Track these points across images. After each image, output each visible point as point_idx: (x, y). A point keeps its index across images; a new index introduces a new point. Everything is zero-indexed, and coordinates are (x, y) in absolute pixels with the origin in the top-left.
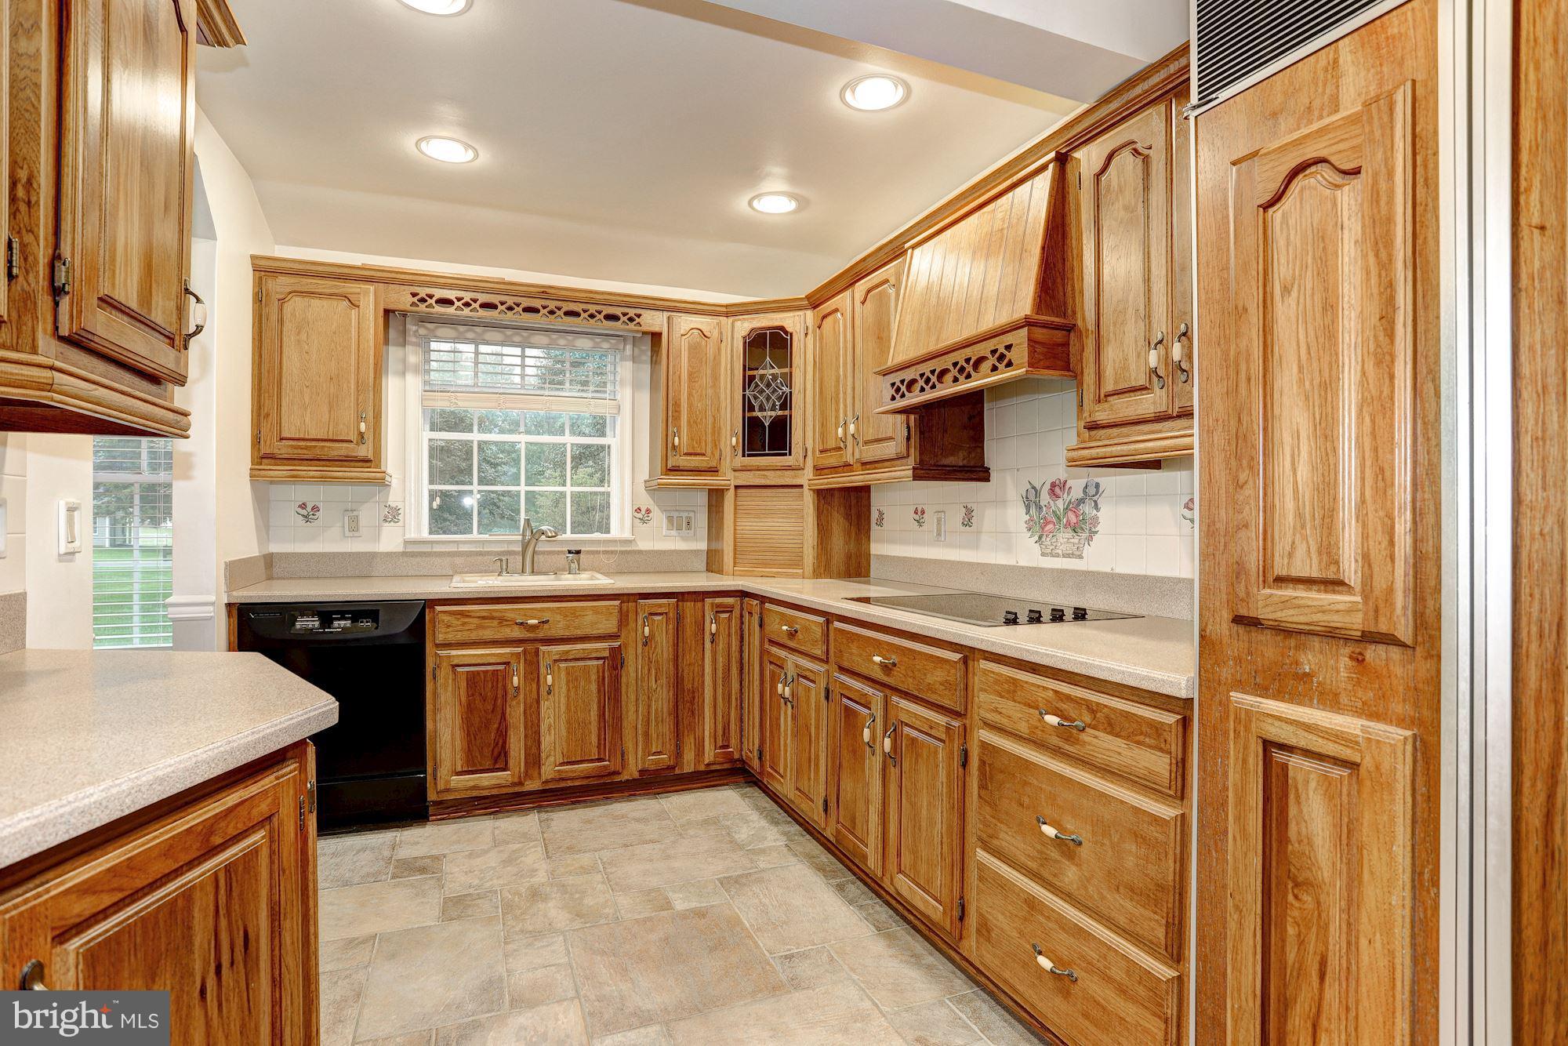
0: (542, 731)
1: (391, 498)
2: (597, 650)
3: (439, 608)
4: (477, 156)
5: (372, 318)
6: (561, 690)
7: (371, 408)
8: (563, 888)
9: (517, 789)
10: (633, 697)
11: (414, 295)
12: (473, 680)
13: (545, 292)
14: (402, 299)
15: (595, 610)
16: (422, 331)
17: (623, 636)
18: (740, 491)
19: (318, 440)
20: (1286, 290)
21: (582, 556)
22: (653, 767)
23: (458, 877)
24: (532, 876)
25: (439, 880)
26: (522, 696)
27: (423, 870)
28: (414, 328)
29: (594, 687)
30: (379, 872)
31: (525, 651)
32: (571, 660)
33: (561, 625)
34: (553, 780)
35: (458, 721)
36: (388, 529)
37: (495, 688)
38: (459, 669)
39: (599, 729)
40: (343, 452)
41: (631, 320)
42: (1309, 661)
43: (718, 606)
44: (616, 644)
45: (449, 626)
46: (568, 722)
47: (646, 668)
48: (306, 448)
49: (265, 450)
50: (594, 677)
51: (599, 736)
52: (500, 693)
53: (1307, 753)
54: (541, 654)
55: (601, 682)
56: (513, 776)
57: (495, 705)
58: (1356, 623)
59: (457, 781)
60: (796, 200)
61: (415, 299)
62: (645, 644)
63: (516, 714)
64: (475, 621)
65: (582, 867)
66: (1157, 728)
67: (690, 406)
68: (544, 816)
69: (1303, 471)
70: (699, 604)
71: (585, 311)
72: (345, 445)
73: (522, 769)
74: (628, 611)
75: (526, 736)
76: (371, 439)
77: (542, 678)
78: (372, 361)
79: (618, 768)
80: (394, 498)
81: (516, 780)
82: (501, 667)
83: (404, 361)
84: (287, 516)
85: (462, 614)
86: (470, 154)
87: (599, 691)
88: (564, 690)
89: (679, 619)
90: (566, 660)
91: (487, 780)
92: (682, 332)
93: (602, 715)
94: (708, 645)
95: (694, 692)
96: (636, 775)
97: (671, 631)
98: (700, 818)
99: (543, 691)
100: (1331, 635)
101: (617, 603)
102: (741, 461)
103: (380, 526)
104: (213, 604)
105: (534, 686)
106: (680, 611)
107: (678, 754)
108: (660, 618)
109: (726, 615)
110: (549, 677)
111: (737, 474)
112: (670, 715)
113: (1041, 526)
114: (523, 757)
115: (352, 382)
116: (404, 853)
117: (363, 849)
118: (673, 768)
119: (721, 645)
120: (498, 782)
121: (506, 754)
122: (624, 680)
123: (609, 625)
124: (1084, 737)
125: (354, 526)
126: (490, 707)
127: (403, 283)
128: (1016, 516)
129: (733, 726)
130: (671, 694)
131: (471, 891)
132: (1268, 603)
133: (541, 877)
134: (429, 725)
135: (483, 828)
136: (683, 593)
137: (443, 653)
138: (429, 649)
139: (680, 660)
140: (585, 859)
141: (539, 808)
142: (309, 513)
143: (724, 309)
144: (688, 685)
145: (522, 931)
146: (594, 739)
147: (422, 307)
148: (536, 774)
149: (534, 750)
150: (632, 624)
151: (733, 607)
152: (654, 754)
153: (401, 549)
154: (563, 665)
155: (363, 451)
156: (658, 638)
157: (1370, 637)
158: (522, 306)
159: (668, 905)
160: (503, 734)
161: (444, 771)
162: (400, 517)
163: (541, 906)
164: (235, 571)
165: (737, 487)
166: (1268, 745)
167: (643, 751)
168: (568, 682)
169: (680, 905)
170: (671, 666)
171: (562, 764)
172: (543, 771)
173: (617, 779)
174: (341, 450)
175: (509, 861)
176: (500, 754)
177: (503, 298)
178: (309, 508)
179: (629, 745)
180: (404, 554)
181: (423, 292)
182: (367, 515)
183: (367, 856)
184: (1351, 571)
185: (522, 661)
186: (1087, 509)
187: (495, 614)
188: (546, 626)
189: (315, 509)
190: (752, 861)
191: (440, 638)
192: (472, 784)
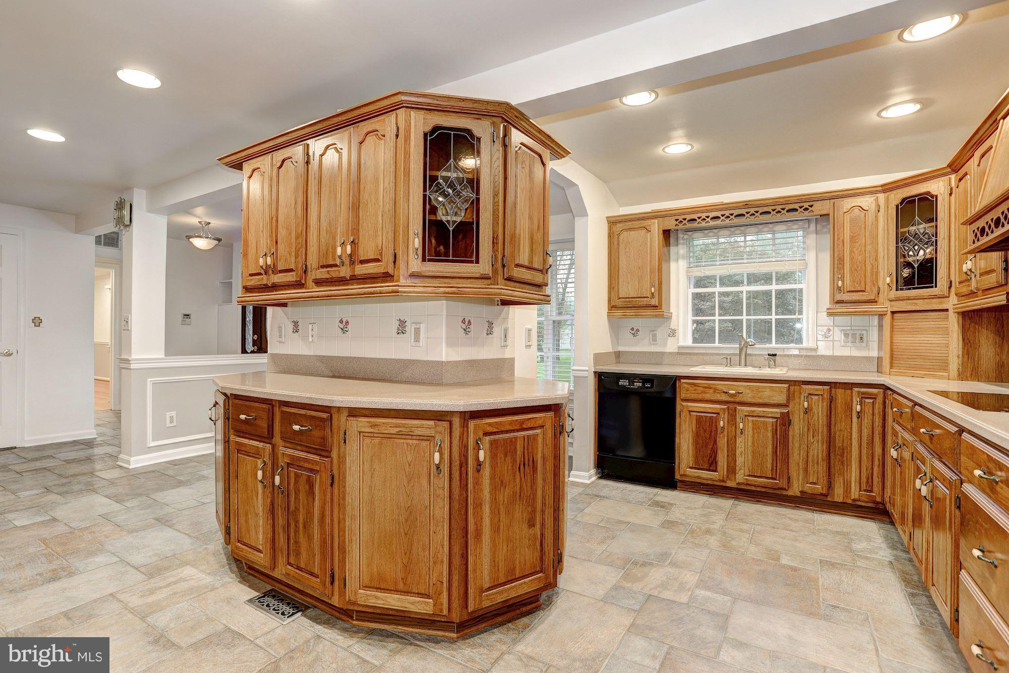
0: (737, 455)
1: (672, 325)
2: (772, 412)
3: (683, 381)
4: (693, 147)
5: (657, 236)
6: (749, 432)
7: (657, 280)
8: (724, 533)
9: (722, 484)
10: (797, 445)
11: (677, 220)
12: (699, 419)
13: (747, 204)
14: (670, 224)
15: (771, 388)
16: (686, 237)
17: (791, 405)
18: (896, 315)
19: (634, 298)
21: (777, 357)
22: (810, 491)
23: (675, 514)
24: (711, 524)
25: (668, 512)
26: (726, 433)
27: (663, 507)
28: (682, 236)
29: (770, 435)
30: (644, 502)
31: (728, 408)
32: (755, 416)
33: (749, 395)
34: (743, 484)
35: (691, 441)
36: (671, 340)
37: (711, 425)
38: (692, 413)
39: (773, 460)
40: (645, 303)
41: (806, 209)
43: (863, 393)
44: (786, 411)
45: (687, 390)
46: (753, 452)
47: (806, 428)
48: (629, 302)
49: (613, 304)
50: (770, 429)
51: (772, 464)
52: (714, 429)
54: (737, 411)
55: (775, 432)
56: (719, 476)
57: (710, 435)
59: (690, 472)
60: (921, 103)
61: (677, 222)
62: (806, 412)
63: (722, 442)
64: (701, 389)
65: (741, 529)
67: (852, 259)
68: (737, 502)
70: (849, 392)
71: (773, 210)
72: (646, 299)
73: (725, 473)
74: (794, 391)
75: (728, 456)
76: (657, 295)
77: (737, 424)
78: (657, 257)
79: (785, 486)
80: (673, 325)
81: (721, 478)
82: (715, 415)
83: (678, 253)
84: (627, 334)
85: (694, 384)
86: (689, 147)
87: (773, 437)
88: (751, 433)
89: (832, 400)
90: (753, 416)
91: (705, 474)
92: (845, 211)
93: (775, 452)
94: (855, 419)
95: (843, 449)
96: (799, 494)
97: (825, 407)
98: (835, 529)
99: (738, 432)
101: (786, 386)
102: (894, 294)
103: (667, 339)
104: (587, 371)
105: (734, 428)
106: (833, 395)
107: (830, 486)
108: (816, 397)
109: (871, 401)
110: (741, 424)
111: (893, 303)
112: (823, 460)
114: (725, 466)
115: (648, 268)
116: (658, 498)
117: (642, 492)
118: (826, 496)
119: (866, 421)
120: (711, 477)
121: (716, 463)
122: (791, 433)
123: (781, 398)
125: (654, 339)
126: (708, 436)
127: (671, 216)
129: (875, 479)
130: (825, 447)
131: (679, 521)
133: (716, 526)
134: (677, 440)
135: (701, 500)
136: (835, 383)
137: (685, 404)
138: (678, 401)
139: (832, 427)
140: (745, 526)
141: (736, 498)
142: (635, 332)
143: (880, 188)
144: (839, 444)
145: (692, 542)
146: (769, 466)
147: (681, 226)
148: (733, 478)
149: (732, 464)
150: (797, 400)
151: (876, 395)
152: (811, 483)
153: (676, 351)
154: (750, 419)
155: (654, 302)
156: (815, 410)
158: (734, 215)
159: (778, 559)
160: (714, 452)
161: (683, 465)
162: (676, 334)
163: (708, 536)
164: (598, 357)
165: (893, 313)
167: (803, 480)
168: (753, 429)
169: (785, 561)
170: (825, 430)
171: (749, 476)
172: (737, 476)
173: (784, 493)
174: (644, 301)
175: (704, 515)
176: (712, 462)
177: (723, 213)
178: (635, 331)
179: (793, 473)
180: (678, 353)
181: (681, 218)
182: (660, 333)
183: (643, 495)
185: (726, 413)
187: (711, 386)
188: (741, 395)
189: (638, 330)
190: (853, 560)
191: (683, 396)
192: (697, 475)
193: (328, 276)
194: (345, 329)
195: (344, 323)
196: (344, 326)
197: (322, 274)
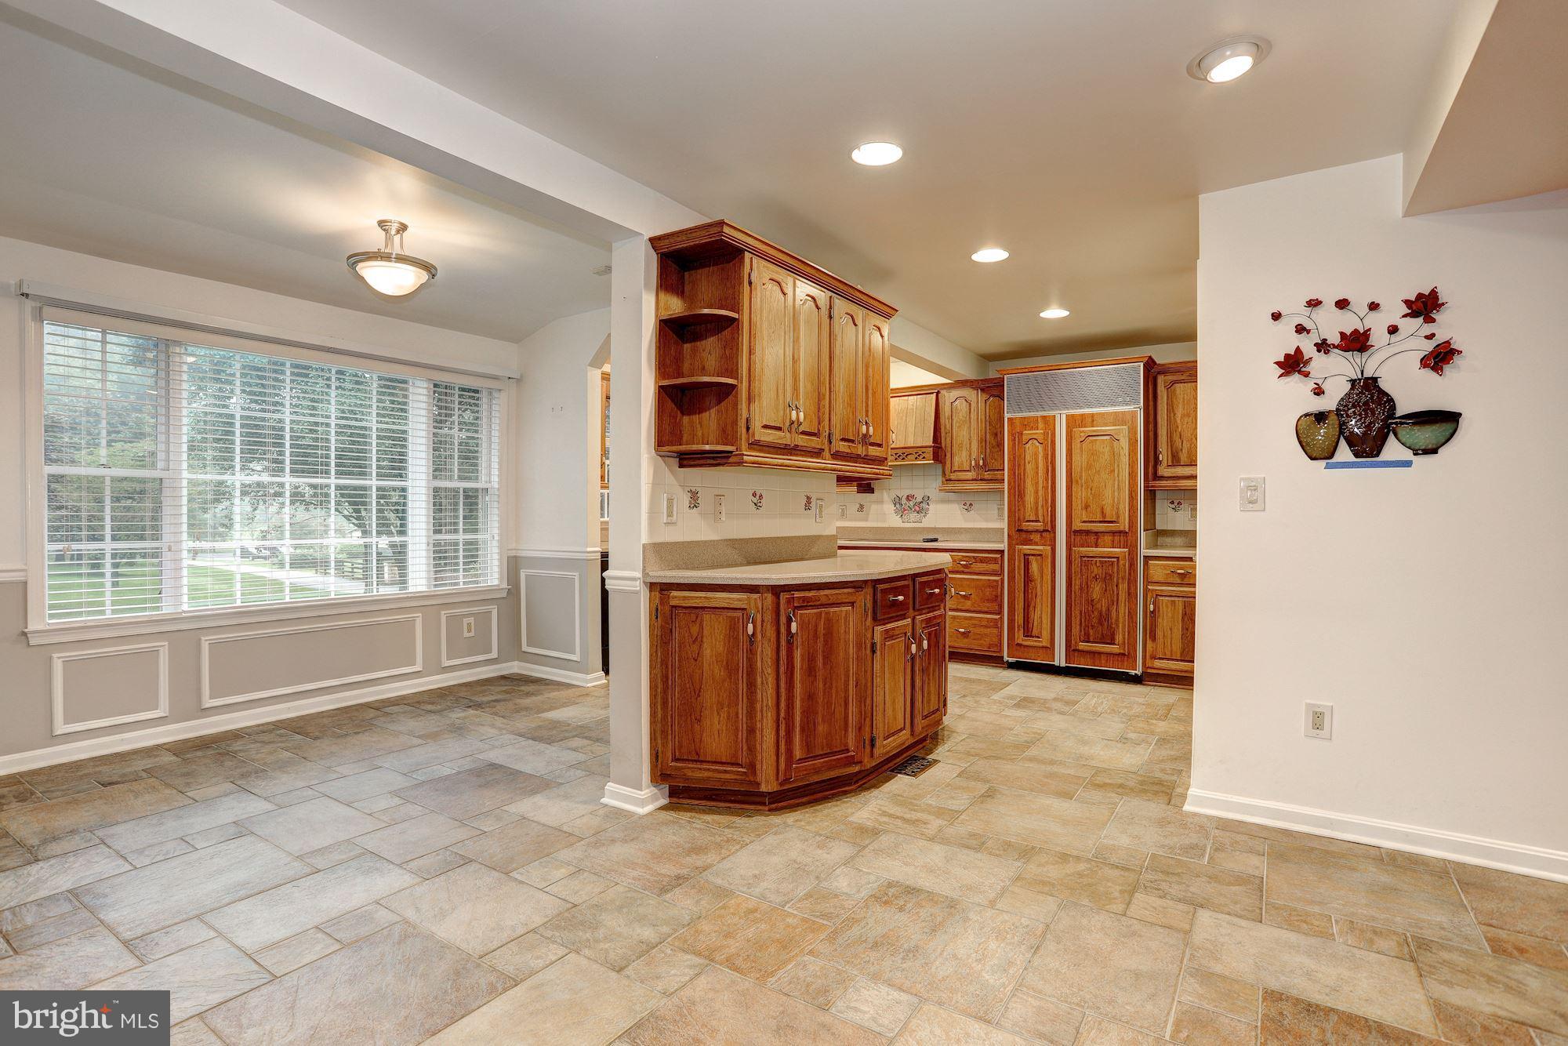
20: (1029, 463)
42: (1032, 537)
53: (1033, 555)
58: (1042, 528)
66: (996, 559)
69: (1032, 499)
100: (1037, 531)
113: (902, 511)
124: (972, 566)
128: (889, 508)
132: (1025, 526)
157: (1044, 531)
166: (1025, 555)
184: (1041, 519)
186: (924, 505)
193: (848, 451)
194: (759, 504)
195: (757, 497)
196: (758, 499)
197: (843, 447)
